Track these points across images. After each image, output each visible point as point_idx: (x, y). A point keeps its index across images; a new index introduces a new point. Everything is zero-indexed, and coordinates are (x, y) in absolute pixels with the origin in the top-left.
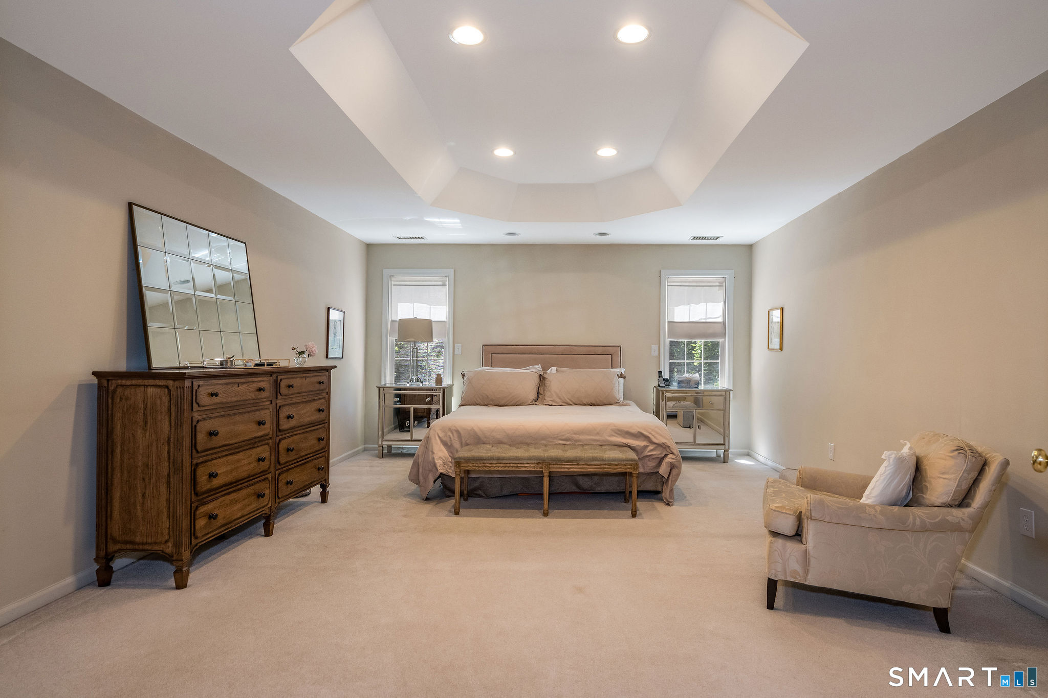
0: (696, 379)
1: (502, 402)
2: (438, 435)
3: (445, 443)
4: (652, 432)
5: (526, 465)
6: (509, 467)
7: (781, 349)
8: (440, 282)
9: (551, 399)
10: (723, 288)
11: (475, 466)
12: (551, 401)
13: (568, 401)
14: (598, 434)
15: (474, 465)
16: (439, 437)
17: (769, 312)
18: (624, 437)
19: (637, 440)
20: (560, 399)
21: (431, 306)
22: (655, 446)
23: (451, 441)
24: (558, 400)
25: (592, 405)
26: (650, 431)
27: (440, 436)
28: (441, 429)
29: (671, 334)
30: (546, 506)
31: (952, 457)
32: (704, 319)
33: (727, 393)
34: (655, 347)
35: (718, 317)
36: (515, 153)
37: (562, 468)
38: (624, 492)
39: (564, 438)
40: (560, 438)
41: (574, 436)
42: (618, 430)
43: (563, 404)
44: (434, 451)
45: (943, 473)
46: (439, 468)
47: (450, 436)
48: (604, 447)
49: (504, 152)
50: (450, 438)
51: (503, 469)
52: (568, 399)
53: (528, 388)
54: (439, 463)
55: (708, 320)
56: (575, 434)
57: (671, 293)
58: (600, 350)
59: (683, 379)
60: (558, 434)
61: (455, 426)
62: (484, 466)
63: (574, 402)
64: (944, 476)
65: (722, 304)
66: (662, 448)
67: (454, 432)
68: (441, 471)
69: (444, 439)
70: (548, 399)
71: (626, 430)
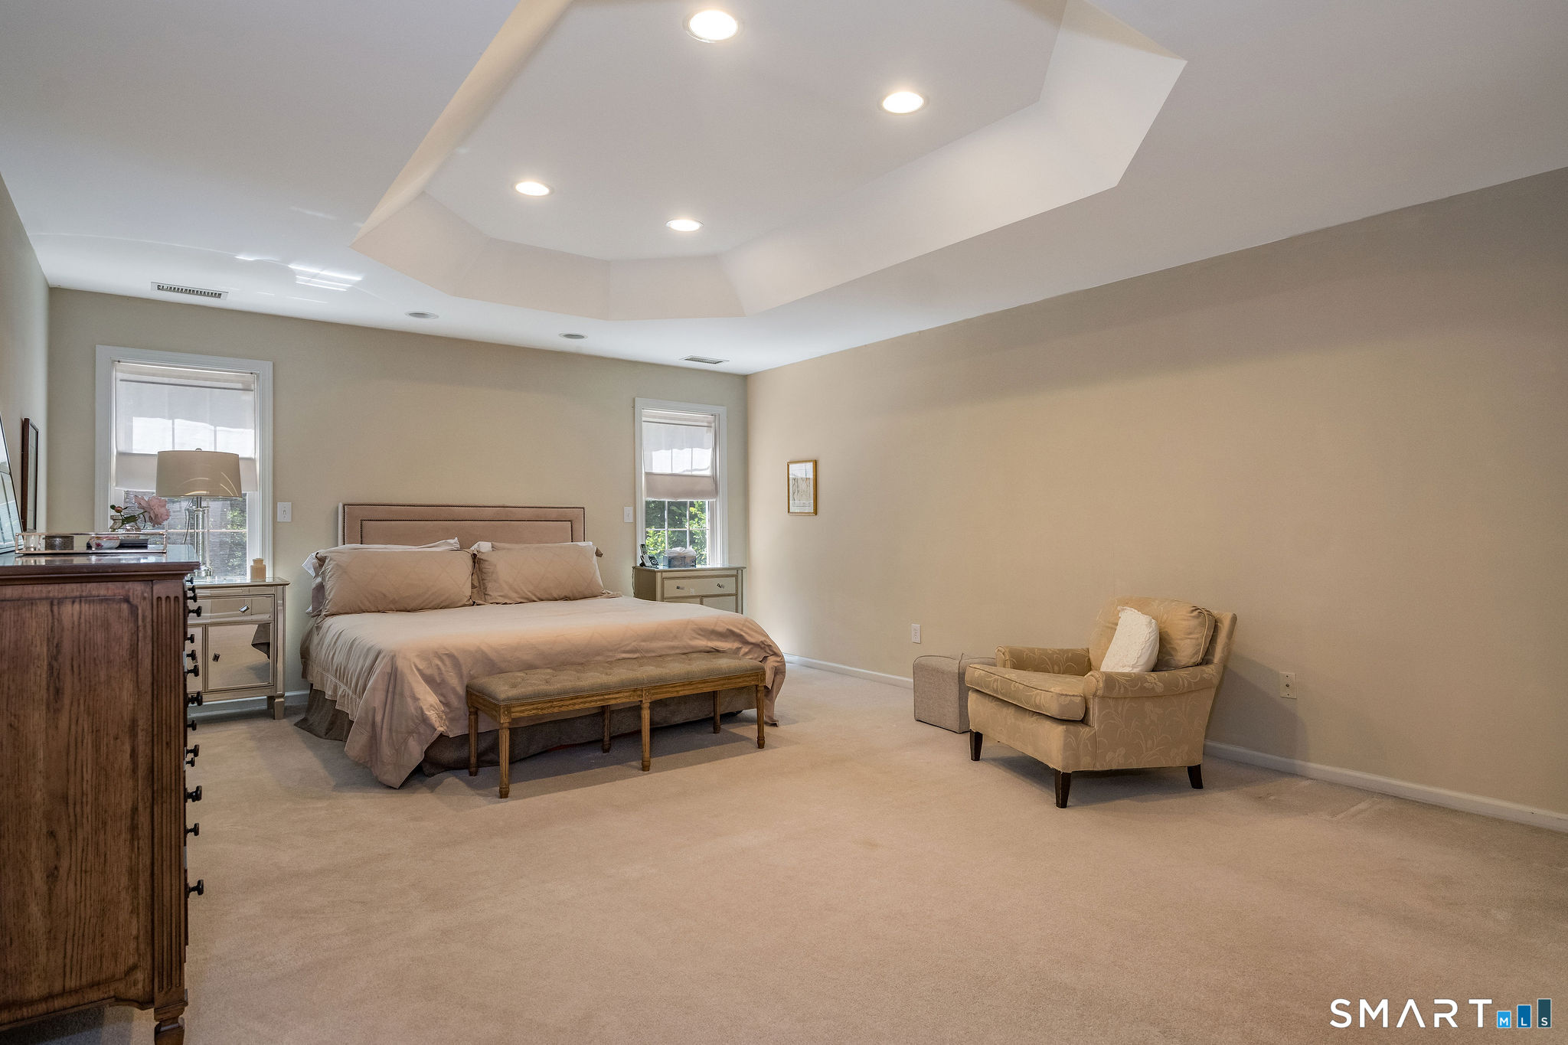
0: (692, 554)
1: (413, 605)
2: (416, 666)
3: (429, 680)
4: (744, 629)
5: (617, 696)
6: (591, 701)
7: (816, 512)
8: (238, 382)
9: (502, 594)
10: (713, 430)
11: (537, 709)
12: (500, 596)
13: (529, 594)
14: (675, 637)
15: (535, 706)
16: (419, 670)
17: (788, 466)
18: (710, 639)
19: (726, 641)
20: (517, 592)
21: (218, 428)
22: (750, 647)
23: (441, 673)
24: (514, 595)
25: (566, 598)
26: (740, 626)
27: (421, 667)
28: (418, 656)
29: (650, 490)
30: (647, 754)
31: (1194, 617)
32: (689, 471)
33: (740, 571)
34: (629, 510)
35: (705, 469)
36: (552, 191)
37: (669, 692)
38: (713, 719)
39: (628, 648)
40: (623, 649)
41: (643, 644)
42: (702, 630)
43: (522, 601)
44: (418, 696)
45: (1190, 633)
46: (437, 725)
47: (437, 665)
48: (690, 656)
49: (532, 188)
50: (439, 669)
51: (582, 706)
52: (530, 592)
53: (459, 576)
54: (432, 715)
55: (695, 473)
56: (644, 641)
57: (649, 432)
58: (554, 514)
59: (675, 555)
60: (619, 644)
61: (445, 648)
62: (551, 706)
63: (539, 595)
64: (1190, 637)
65: (710, 451)
66: (759, 649)
67: (444, 657)
68: (441, 729)
69: (428, 672)
70: (494, 593)
71: (711, 627)
